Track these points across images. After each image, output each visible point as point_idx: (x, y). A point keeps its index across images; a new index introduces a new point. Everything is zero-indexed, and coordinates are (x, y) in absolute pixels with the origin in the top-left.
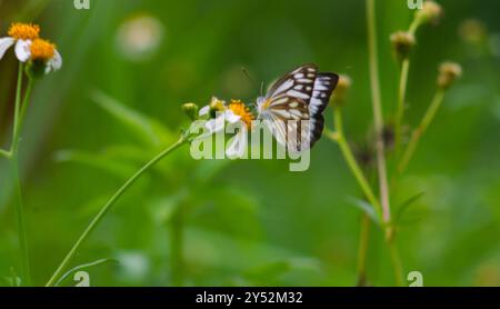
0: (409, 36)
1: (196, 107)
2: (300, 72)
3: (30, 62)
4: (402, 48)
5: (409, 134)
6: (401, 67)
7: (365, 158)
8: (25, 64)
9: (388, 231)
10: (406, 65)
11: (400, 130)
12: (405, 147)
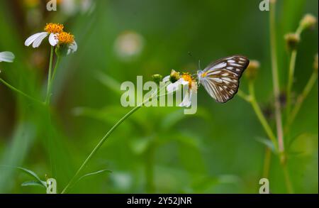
0: (296, 36)
1: (161, 76)
2: (232, 59)
3: (58, 46)
4: (292, 43)
5: (295, 99)
6: (291, 55)
7: (268, 113)
8: (55, 47)
9: (282, 158)
10: (294, 55)
11: (290, 96)
12: (293, 106)
